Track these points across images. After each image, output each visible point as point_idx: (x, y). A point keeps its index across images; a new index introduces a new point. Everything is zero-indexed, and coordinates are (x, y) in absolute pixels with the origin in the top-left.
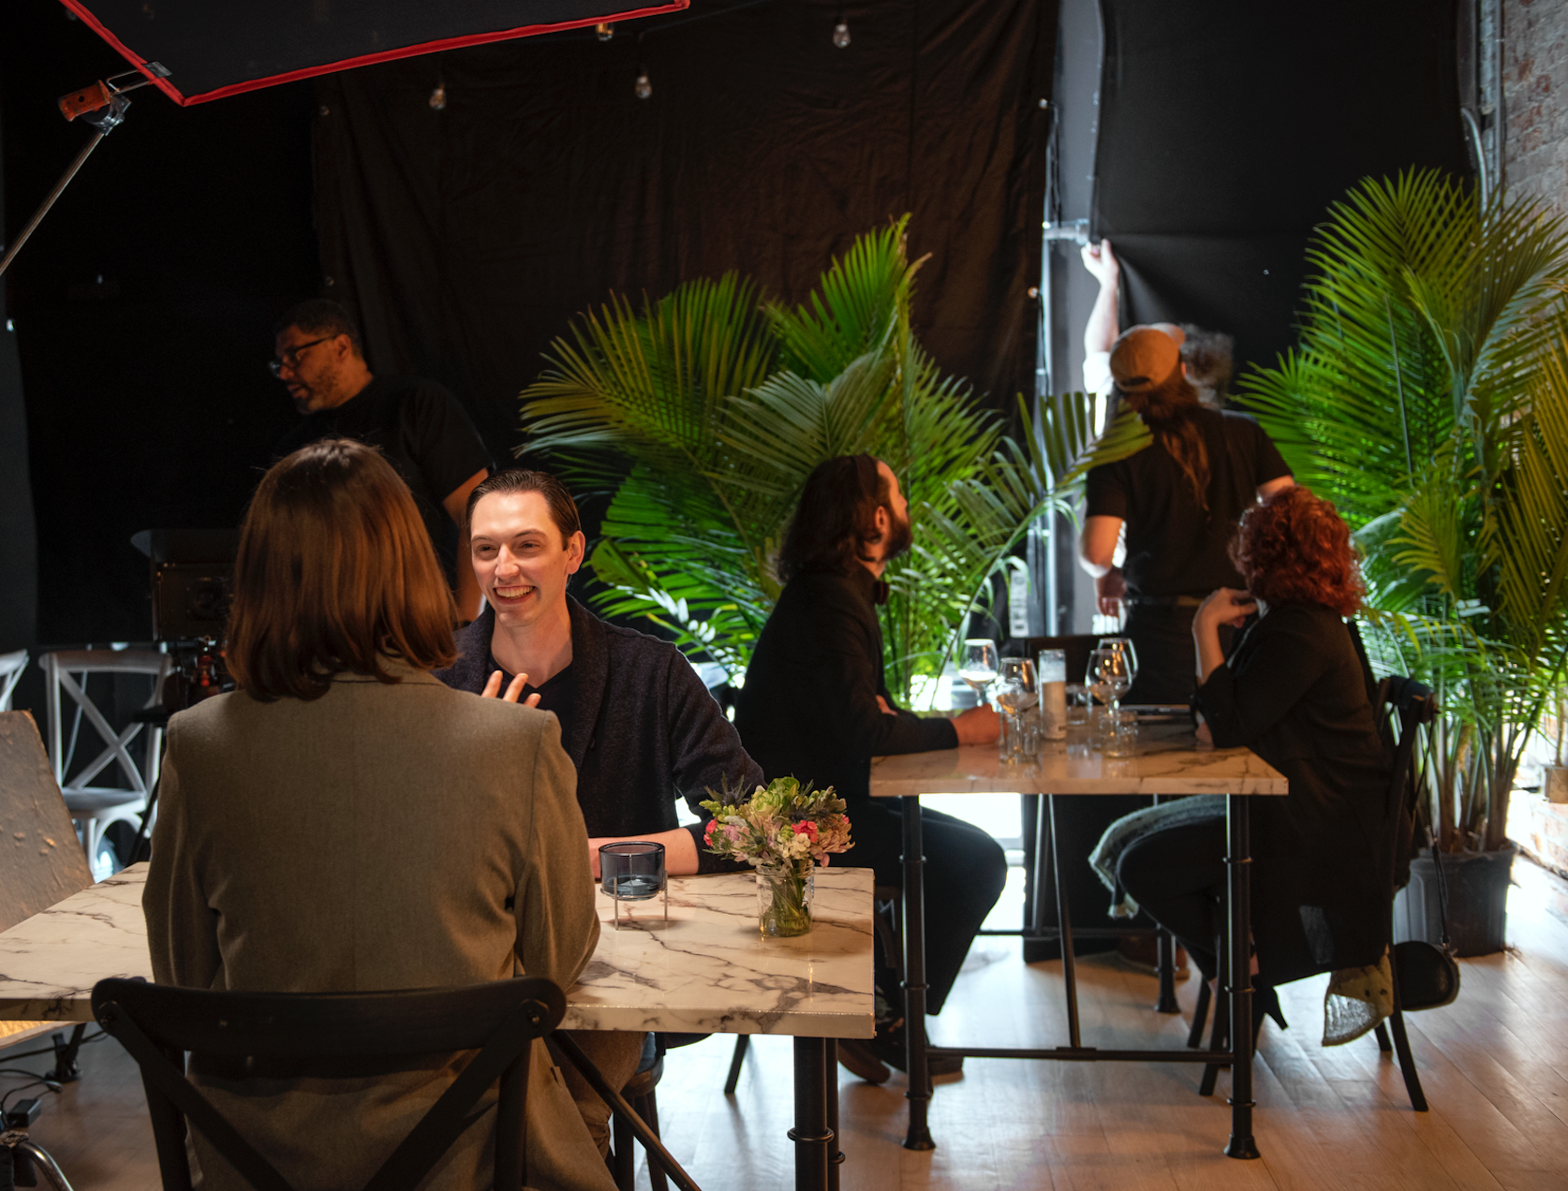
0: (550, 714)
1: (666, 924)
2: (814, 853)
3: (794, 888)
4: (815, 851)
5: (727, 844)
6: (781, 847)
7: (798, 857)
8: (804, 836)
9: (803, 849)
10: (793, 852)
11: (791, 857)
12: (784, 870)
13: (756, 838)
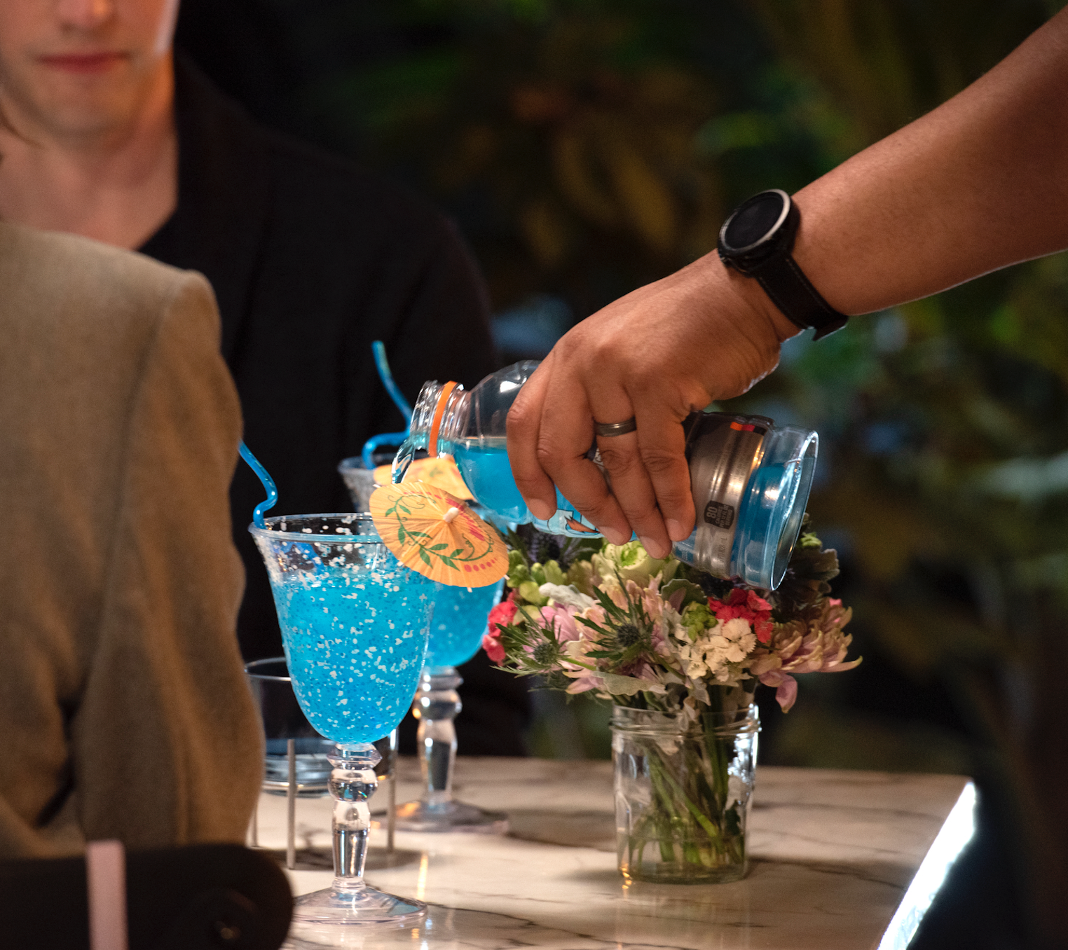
0: (190, 280)
1: (390, 858)
2: (761, 671)
3: (707, 764)
4: (764, 667)
5: (551, 650)
6: (684, 654)
7: (723, 679)
8: (738, 626)
9: (739, 657)
10: (713, 663)
11: (709, 677)
12: (689, 713)
13: (621, 630)
